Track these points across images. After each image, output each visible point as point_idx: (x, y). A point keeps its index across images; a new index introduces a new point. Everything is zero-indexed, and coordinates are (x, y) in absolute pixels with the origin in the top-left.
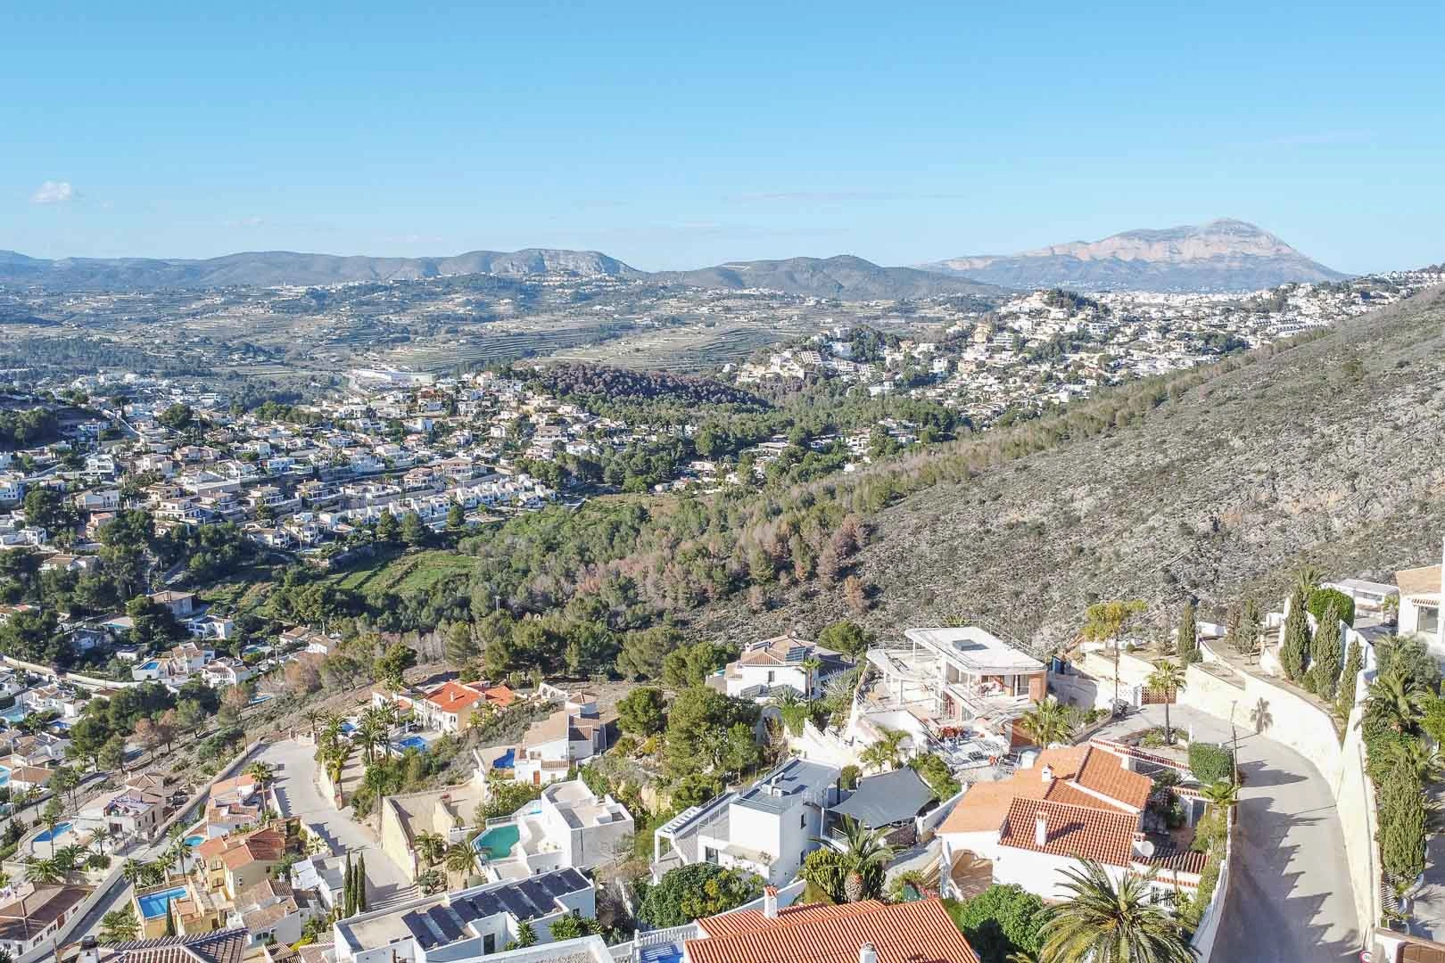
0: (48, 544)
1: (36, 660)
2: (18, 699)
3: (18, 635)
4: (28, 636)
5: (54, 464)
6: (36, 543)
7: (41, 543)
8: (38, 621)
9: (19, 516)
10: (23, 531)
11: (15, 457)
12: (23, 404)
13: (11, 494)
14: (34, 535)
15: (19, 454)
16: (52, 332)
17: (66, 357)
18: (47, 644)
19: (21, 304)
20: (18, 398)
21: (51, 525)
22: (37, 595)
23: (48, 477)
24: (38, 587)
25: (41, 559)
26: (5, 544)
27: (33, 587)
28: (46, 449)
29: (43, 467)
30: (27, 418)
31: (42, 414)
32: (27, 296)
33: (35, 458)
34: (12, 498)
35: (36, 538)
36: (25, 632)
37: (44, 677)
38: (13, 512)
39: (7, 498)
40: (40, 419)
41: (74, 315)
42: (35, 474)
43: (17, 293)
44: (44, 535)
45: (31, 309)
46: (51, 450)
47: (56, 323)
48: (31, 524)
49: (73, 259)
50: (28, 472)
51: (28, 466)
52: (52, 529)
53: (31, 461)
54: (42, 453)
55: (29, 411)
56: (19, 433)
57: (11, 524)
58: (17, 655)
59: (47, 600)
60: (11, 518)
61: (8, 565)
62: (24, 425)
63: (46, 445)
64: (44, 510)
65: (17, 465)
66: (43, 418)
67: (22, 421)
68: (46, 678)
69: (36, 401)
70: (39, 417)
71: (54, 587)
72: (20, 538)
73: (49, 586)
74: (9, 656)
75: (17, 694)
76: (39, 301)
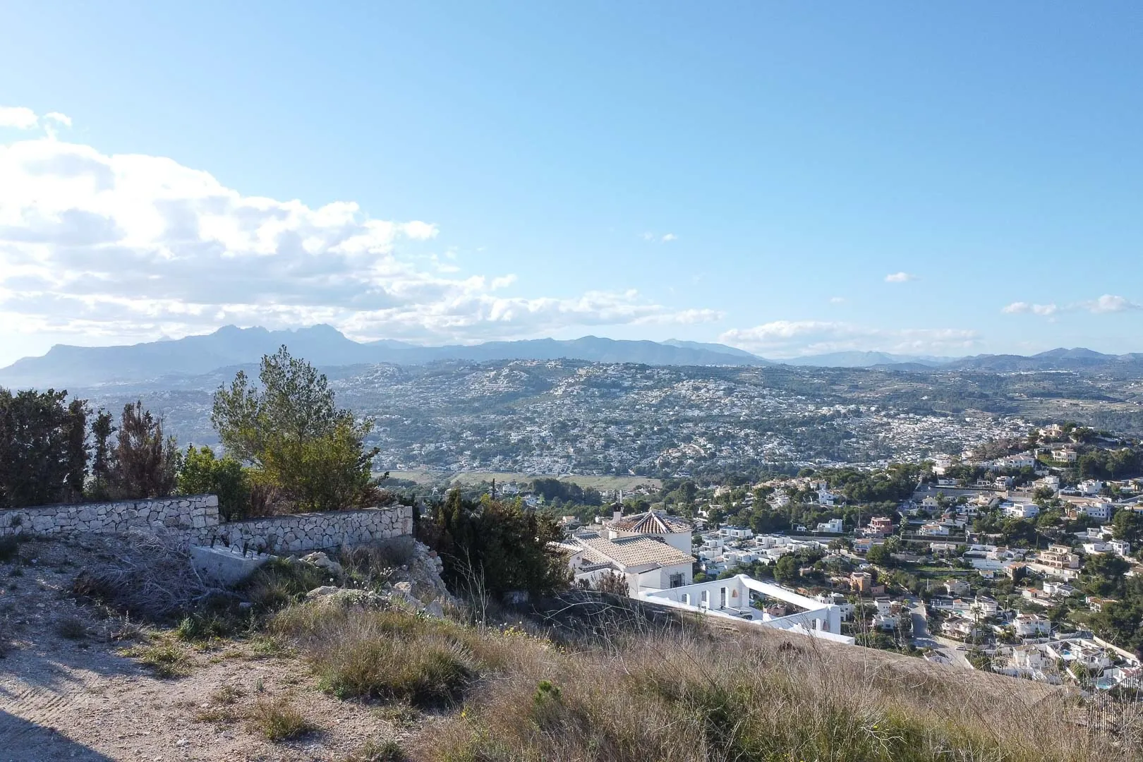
0: (1131, 556)
1: (1123, 645)
2: (1107, 672)
3: (1109, 620)
4: (1117, 623)
5: (1136, 495)
6: (1121, 554)
7: (1125, 554)
8: (1127, 613)
9: (1106, 530)
10: (1110, 542)
11: (1104, 485)
12: (1113, 445)
13: (1102, 512)
14: (1120, 547)
15: (1108, 484)
16: (1118, 407)
17: (1129, 427)
18: (1133, 634)
19: (1093, 387)
20: (1109, 440)
21: (1134, 542)
22: (1122, 594)
23: (1131, 504)
24: (1124, 588)
25: (1127, 566)
26: (1095, 550)
27: (1119, 587)
28: (1130, 482)
29: (1128, 496)
30: (1116, 456)
31: (1129, 454)
32: (1098, 380)
33: (1121, 488)
34: (1101, 516)
35: (1121, 549)
36: (1115, 619)
37: (1128, 660)
38: (1102, 527)
39: (1097, 516)
40: (1127, 458)
41: (1134, 396)
42: (1120, 500)
43: (1091, 378)
44: (1128, 548)
45: (1100, 390)
46: (1135, 483)
47: (1121, 401)
48: (1117, 538)
49: (1134, 355)
50: (1115, 499)
51: (1115, 493)
52: (1135, 545)
53: (1117, 489)
54: (1126, 485)
55: (1118, 450)
56: (1109, 467)
57: (1100, 536)
58: (1106, 638)
59: (1131, 600)
60: (1100, 531)
61: (1101, 565)
62: (1114, 461)
63: (1130, 479)
64: (1129, 528)
65: (1106, 492)
66: (1130, 457)
67: (1112, 457)
68: (1130, 662)
69: (1124, 444)
70: (1126, 455)
71: (1137, 590)
72: (1108, 548)
73: (1133, 589)
74: (1099, 637)
75: (1106, 668)
76: (1107, 384)
